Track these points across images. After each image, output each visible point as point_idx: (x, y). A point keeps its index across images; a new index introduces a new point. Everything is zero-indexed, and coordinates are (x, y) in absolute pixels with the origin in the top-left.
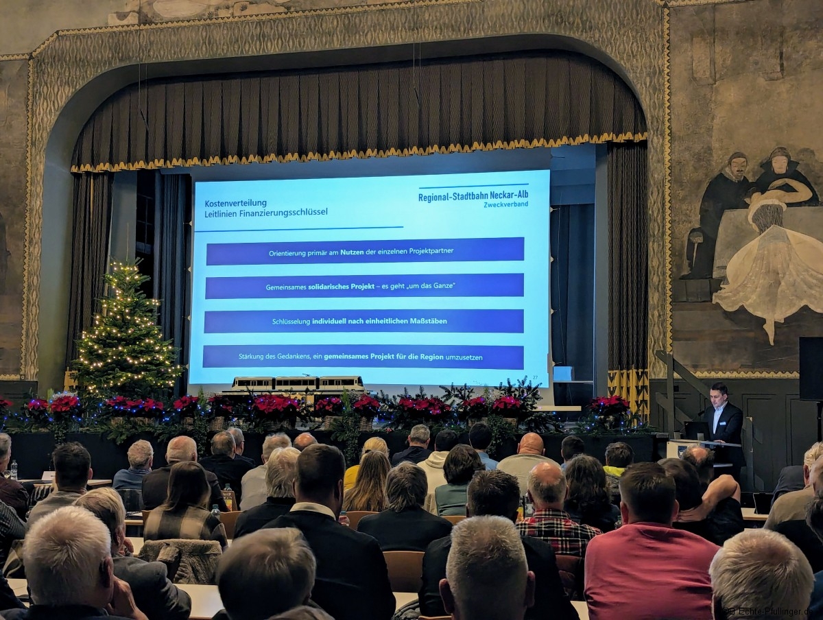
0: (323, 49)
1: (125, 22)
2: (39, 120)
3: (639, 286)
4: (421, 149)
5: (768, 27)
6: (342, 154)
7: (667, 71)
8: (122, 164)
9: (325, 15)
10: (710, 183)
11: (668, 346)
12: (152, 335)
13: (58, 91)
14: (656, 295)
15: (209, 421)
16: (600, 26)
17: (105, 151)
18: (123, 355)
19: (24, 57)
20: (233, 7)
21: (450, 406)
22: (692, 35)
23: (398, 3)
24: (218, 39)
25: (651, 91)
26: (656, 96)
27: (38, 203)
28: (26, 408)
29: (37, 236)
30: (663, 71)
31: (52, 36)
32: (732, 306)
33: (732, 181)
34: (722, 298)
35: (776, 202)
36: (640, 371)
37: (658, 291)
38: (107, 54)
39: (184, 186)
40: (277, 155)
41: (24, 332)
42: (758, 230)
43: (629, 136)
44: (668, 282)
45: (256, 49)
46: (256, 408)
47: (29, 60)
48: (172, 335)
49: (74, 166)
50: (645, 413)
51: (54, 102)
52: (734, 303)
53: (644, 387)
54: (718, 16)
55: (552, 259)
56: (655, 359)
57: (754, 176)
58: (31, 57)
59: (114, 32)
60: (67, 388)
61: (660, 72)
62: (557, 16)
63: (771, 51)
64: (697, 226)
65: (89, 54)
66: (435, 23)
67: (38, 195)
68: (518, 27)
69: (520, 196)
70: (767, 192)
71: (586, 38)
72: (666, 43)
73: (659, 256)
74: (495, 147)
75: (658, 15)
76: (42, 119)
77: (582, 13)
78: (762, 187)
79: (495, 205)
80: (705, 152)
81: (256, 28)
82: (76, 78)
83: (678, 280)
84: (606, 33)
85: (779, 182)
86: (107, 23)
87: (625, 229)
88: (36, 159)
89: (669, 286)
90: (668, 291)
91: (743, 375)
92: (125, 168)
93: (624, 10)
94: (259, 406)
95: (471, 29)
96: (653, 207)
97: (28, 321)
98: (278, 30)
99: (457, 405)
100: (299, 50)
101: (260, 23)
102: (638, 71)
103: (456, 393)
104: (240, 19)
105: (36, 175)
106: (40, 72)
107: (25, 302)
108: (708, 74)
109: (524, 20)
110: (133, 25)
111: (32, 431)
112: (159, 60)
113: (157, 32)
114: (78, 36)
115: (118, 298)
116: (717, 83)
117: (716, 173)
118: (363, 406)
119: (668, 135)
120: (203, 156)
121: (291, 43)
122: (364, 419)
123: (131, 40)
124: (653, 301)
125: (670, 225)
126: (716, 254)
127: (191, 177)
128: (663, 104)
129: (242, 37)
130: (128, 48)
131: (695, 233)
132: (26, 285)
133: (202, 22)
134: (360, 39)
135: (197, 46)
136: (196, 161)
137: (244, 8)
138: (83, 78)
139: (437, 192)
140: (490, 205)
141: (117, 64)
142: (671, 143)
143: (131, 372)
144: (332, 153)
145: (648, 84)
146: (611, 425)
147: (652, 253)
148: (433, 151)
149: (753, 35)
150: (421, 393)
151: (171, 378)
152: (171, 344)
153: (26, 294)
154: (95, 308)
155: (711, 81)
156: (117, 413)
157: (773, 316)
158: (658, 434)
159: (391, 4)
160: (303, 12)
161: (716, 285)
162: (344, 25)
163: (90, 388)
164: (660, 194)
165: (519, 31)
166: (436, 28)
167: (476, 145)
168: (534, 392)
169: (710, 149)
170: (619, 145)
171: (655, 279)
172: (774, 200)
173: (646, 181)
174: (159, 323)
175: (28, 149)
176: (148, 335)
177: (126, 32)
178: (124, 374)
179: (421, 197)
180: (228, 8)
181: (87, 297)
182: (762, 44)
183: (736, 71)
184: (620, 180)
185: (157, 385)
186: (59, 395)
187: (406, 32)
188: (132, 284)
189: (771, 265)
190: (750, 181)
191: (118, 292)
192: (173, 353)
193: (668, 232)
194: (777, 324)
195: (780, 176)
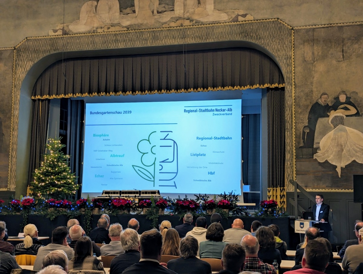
0: (143, 46)
1: (56, 34)
2: (18, 76)
3: (281, 151)
4: (186, 90)
5: (337, 38)
6: (151, 92)
7: (293, 57)
8: (54, 95)
9: (144, 32)
10: (312, 106)
11: (294, 177)
12: (66, 171)
13: (27, 63)
14: (289, 155)
15: (92, 210)
16: (264, 37)
17: (46, 89)
18: (53, 180)
19: (12, 49)
20: (104, 28)
21: (199, 204)
22: (304, 42)
23: (176, 27)
24: (97, 42)
25: (286, 66)
26: (288, 68)
27: (17, 112)
28: (10, 204)
29: (16, 127)
30: (291, 57)
31: (24, 40)
32: (322, 160)
33: (321, 105)
34: (318, 157)
35: (341, 115)
36: (282, 188)
37: (290, 153)
38: (49, 48)
39: (81, 105)
40: (122, 92)
41: (9, 169)
42: (333, 127)
43: (276, 85)
44: (294, 149)
45: (114, 46)
46: (113, 204)
47: (14, 50)
48: (75, 171)
49: (33, 96)
50: (284, 207)
51: (25, 68)
52: (323, 159)
53: (283, 195)
54: (315, 34)
55: (243, 138)
56: (289, 183)
57: (331, 103)
58: (15, 49)
59: (52, 38)
60: (28, 194)
61: (290, 58)
62: (245, 33)
63: (339, 49)
64: (307, 125)
65: (40, 47)
66: (192, 35)
67: (17, 109)
68: (228, 38)
69: (228, 110)
70: (337, 111)
71: (258, 42)
72: (293, 45)
73: (290, 138)
74: (218, 89)
75: (289, 33)
76: (19, 76)
77: (256, 32)
78: (335, 108)
79: (217, 114)
80: (310, 93)
81: (114, 37)
82: (35, 58)
83: (298, 148)
84: (267, 40)
85: (342, 106)
86: (48, 34)
87: (275, 125)
88: (16, 93)
89: (294, 151)
90: (294, 153)
91: (327, 190)
92: (55, 97)
93: (274, 30)
94: (114, 203)
95: (208, 38)
96: (287, 117)
97: (11, 165)
98: (123, 38)
99: (202, 203)
100: (133, 47)
101: (115, 35)
102: (281, 57)
103: (201, 198)
104: (107, 33)
105: (16, 100)
106: (19, 55)
107: (10, 156)
108: (311, 59)
109: (231, 35)
110: (60, 35)
111: (13, 214)
112: (71, 50)
113: (70, 38)
114: (35, 40)
115: (52, 154)
116: (315, 63)
117: (315, 102)
118: (160, 203)
119: (294, 85)
120: (90, 92)
121: (129, 44)
122: (161, 209)
123: (59, 41)
124: (288, 158)
125: (295, 124)
126: (315, 137)
127: (84, 101)
128: (292, 71)
129: (108, 41)
130: (58, 45)
131: (306, 128)
132: (11, 149)
133: (90, 34)
134: (159, 42)
135: (88, 44)
136: (87, 94)
137: (109, 28)
138: (38, 58)
139: (192, 109)
140: (215, 115)
141: (53, 52)
142: (295, 88)
143: (57, 187)
144: (146, 91)
145: (285, 63)
146: (270, 213)
147: (287, 136)
148: (191, 91)
149: (331, 42)
150: (186, 198)
151: (74, 190)
152: (74, 175)
153: (11, 153)
154: (41, 159)
155: (312, 62)
156: (51, 206)
157: (340, 165)
158: (291, 217)
159: (173, 27)
160: (135, 30)
161: (315, 151)
162: (152, 36)
163: (38, 194)
164: (290, 111)
165: (229, 39)
166: (193, 38)
167: (209, 88)
168: (236, 197)
169: (312, 91)
170: (272, 89)
171: (288, 148)
172: (340, 114)
173: (284, 104)
174: (69, 166)
175: (13, 89)
176: (65, 171)
177: (57, 38)
178: (54, 188)
179: (185, 111)
180: (102, 28)
181: (38, 154)
182: (335, 46)
183: (324, 57)
184: (272, 104)
185: (68, 193)
186: (25, 198)
187: (179, 39)
188: (57, 148)
189: (339, 142)
190: (330, 105)
191: (52, 152)
192: (75, 179)
193: (294, 127)
194: (342, 168)
195: (343, 103)
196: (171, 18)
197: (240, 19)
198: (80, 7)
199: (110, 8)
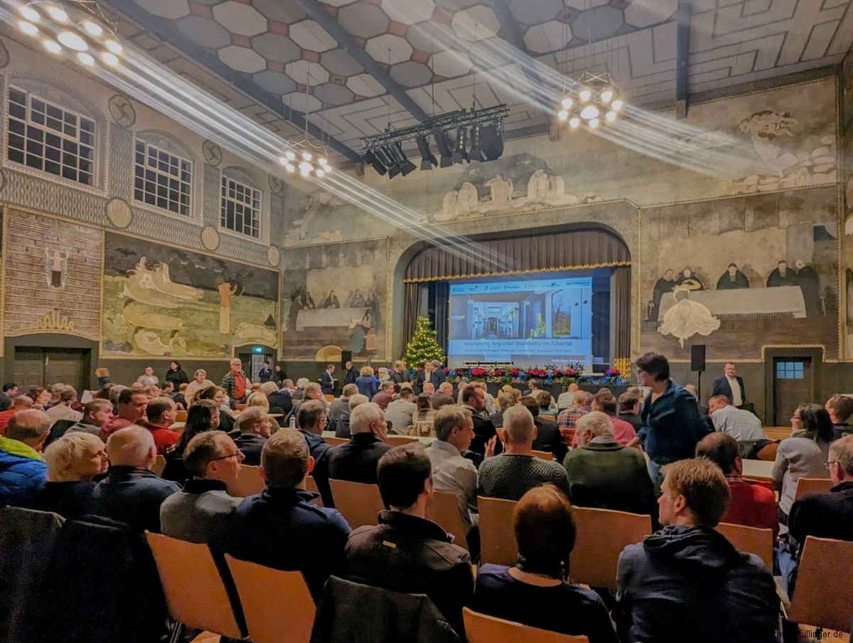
0: (499, 231)
1: (423, 223)
2: (392, 262)
3: (628, 324)
4: (539, 269)
5: (683, 216)
7: (640, 235)
8: (422, 278)
9: (500, 217)
10: (658, 282)
11: (639, 349)
13: (399, 250)
14: (634, 328)
16: (612, 218)
17: (416, 273)
18: (423, 352)
19: (385, 238)
20: (464, 215)
21: (548, 373)
22: (651, 220)
23: (529, 211)
24: (459, 228)
25: (633, 244)
26: (635, 246)
27: (391, 294)
30: (638, 235)
31: (395, 230)
32: (666, 333)
33: (667, 281)
34: (661, 329)
35: (685, 289)
36: (627, 359)
37: (635, 326)
39: (445, 285)
41: (386, 343)
42: (677, 301)
43: (624, 263)
44: (639, 323)
45: (473, 231)
47: (387, 239)
48: (442, 345)
49: (404, 280)
50: (629, 376)
51: (396, 255)
52: (666, 331)
53: (628, 365)
54: (661, 212)
56: (634, 353)
59: (419, 227)
62: (594, 214)
63: (683, 226)
64: (652, 299)
65: (410, 236)
66: (544, 219)
67: (391, 291)
68: (578, 219)
70: (682, 285)
71: (606, 223)
72: (639, 224)
73: (636, 312)
74: (568, 268)
75: (636, 212)
77: (604, 213)
78: (680, 282)
80: (656, 269)
81: (473, 223)
82: (405, 245)
83: (644, 322)
84: (614, 220)
85: (686, 281)
86: (416, 224)
87: (622, 301)
88: (390, 277)
89: (639, 325)
90: (639, 327)
92: (424, 280)
93: (622, 211)
94: (473, 372)
95: (559, 221)
96: (633, 292)
97: (388, 339)
98: (481, 224)
99: (551, 373)
100: (490, 231)
101: (475, 221)
102: (628, 235)
103: (551, 368)
104: (467, 220)
105: (390, 284)
106: (391, 244)
108: (657, 237)
109: (581, 216)
110: (426, 224)
113: (435, 226)
115: (421, 330)
116: (661, 240)
117: (660, 278)
118: (513, 373)
119: (640, 262)
121: (487, 229)
122: (513, 378)
123: (426, 230)
124: (633, 331)
125: (640, 299)
126: (659, 311)
127: (448, 283)
128: (638, 249)
129: (468, 227)
131: (651, 302)
133: (452, 222)
134: (514, 226)
136: (450, 277)
137: (468, 216)
138: (408, 245)
141: (420, 240)
142: (641, 265)
145: (632, 241)
147: (633, 311)
148: (543, 270)
149: (677, 220)
150: (537, 369)
152: (441, 348)
154: (413, 334)
155: (658, 239)
157: (683, 337)
159: (527, 211)
160: (491, 216)
161: (659, 324)
162: (507, 220)
164: (636, 287)
165: (578, 221)
166: (545, 221)
169: (657, 267)
170: (620, 267)
171: (634, 322)
173: (630, 280)
174: (436, 340)
175: (387, 273)
176: (433, 344)
177: (424, 227)
180: (462, 216)
181: (410, 330)
182: (681, 223)
183: (669, 235)
184: (620, 282)
187: (532, 223)
188: (426, 325)
189: (682, 316)
190: (674, 281)
191: (421, 328)
192: (442, 351)
193: (639, 302)
194: (685, 340)
195: (687, 279)
196: (525, 203)
197: (589, 200)
198: (443, 197)
199: (469, 197)
